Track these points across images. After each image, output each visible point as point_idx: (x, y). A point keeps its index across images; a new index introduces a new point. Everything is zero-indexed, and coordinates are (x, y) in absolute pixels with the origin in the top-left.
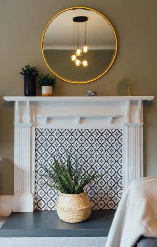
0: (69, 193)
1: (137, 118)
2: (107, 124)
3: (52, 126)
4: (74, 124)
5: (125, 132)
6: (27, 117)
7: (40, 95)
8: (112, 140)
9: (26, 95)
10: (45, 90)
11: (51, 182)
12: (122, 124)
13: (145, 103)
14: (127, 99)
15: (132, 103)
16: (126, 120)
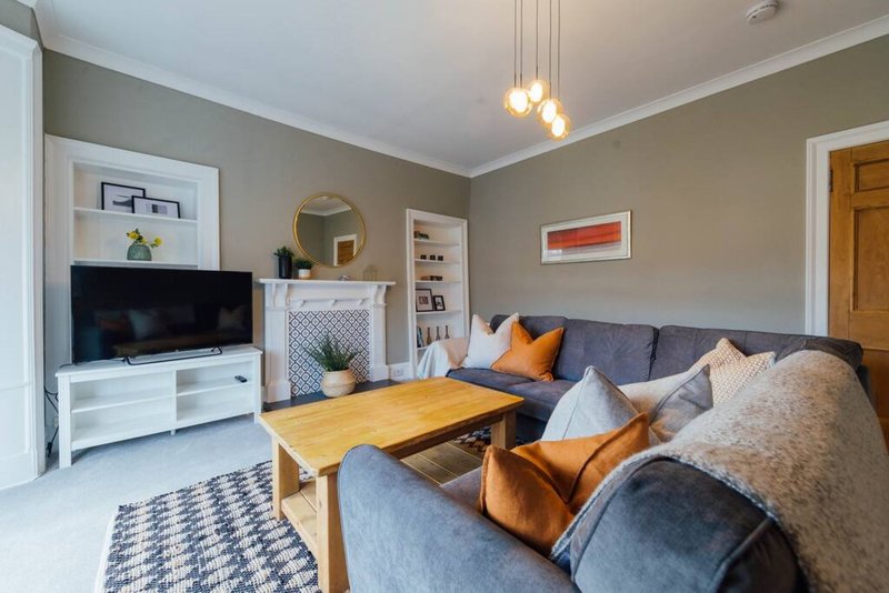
0: (337, 370)
1: (381, 301)
2: (357, 306)
3: (306, 309)
4: (328, 306)
5: (372, 312)
6: (281, 302)
7: (297, 277)
8: (360, 320)
9: (281, 277)
10: (303, 273)
11: (321, 364)
12: (369, 306)
13: (388, 288)
14: (375, 284)
15: (379, 287)
16: (373, 303)
